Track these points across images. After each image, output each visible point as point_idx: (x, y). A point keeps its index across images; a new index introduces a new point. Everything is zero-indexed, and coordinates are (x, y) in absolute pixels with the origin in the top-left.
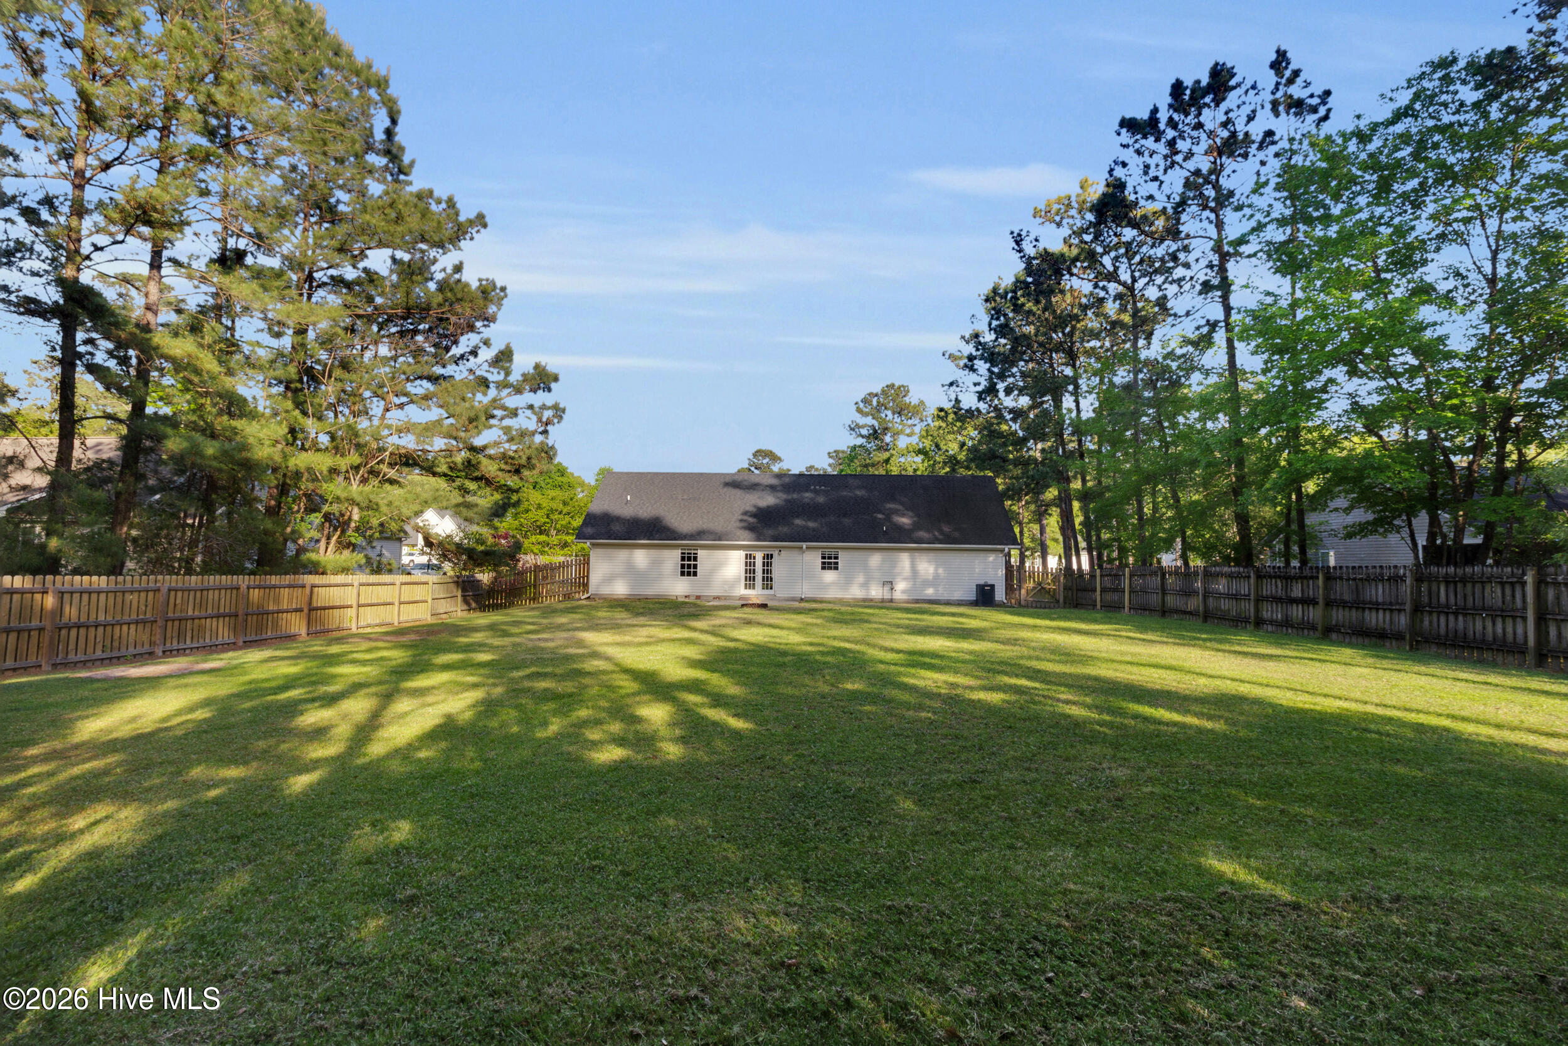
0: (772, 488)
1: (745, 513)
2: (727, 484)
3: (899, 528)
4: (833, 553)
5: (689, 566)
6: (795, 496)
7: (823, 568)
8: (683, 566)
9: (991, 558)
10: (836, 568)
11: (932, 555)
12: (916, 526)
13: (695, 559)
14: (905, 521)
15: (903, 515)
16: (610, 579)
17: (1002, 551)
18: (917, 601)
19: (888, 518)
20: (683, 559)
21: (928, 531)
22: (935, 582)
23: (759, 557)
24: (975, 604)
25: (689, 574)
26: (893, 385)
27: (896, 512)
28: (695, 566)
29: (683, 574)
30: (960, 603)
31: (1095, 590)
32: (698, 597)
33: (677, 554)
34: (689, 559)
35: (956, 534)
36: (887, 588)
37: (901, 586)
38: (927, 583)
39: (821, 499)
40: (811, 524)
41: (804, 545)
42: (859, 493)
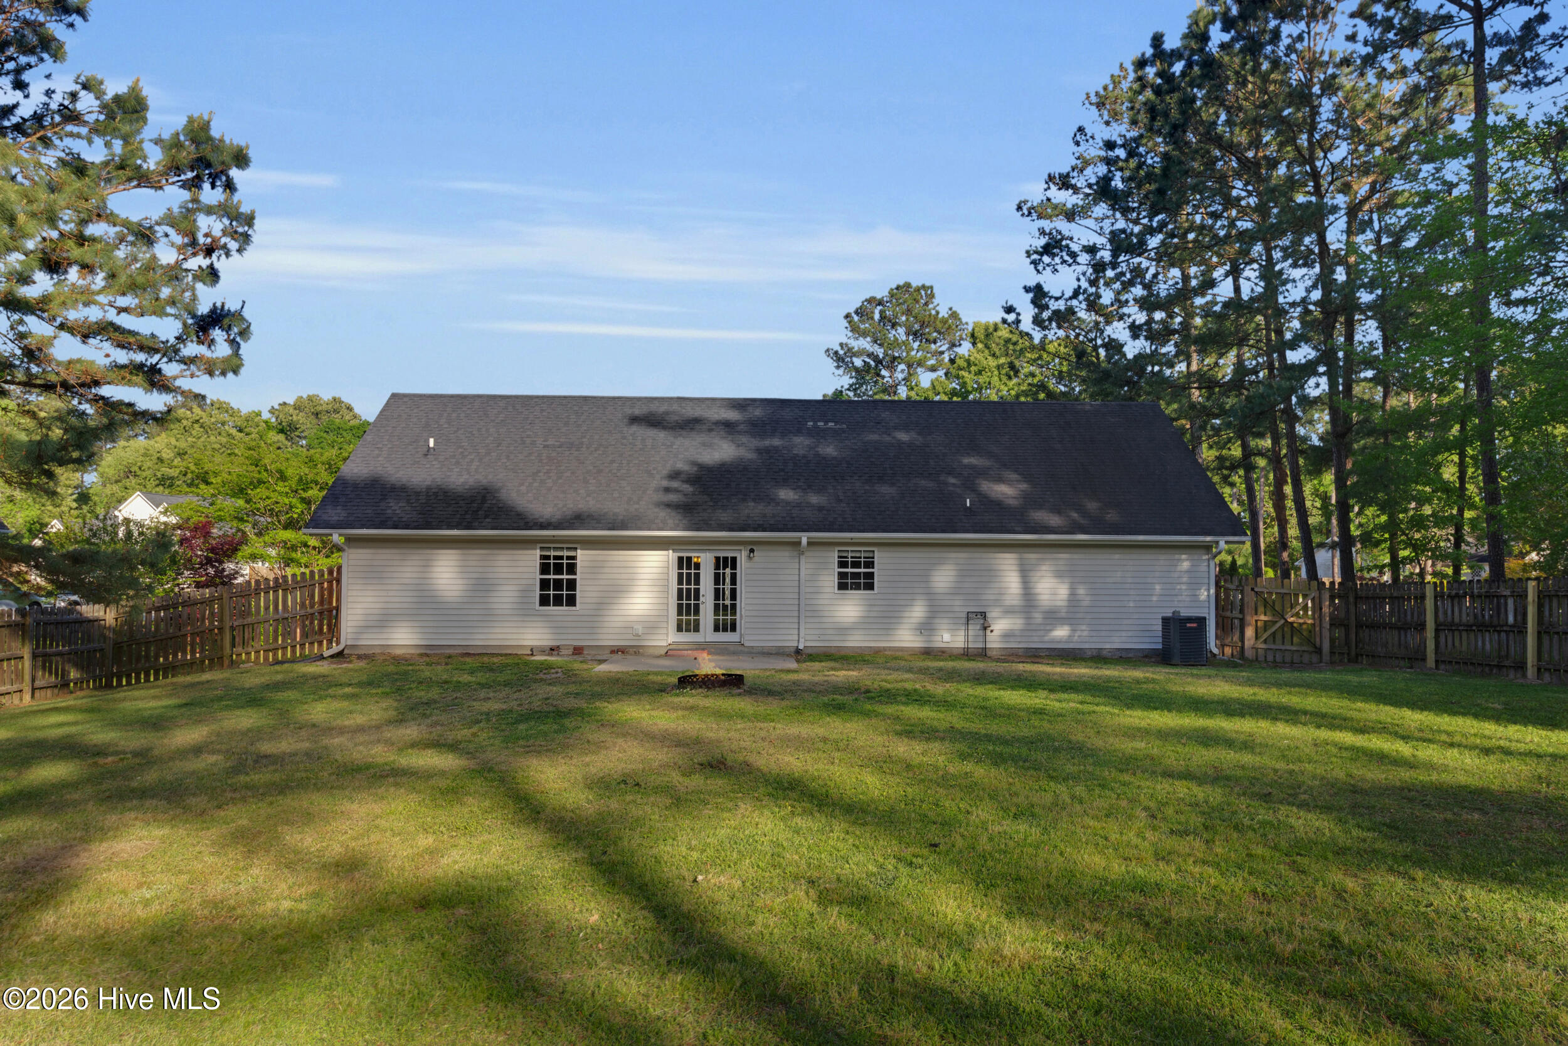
0: (728, 427)
1: (675, 475)
2: (634, 420)
3: (996, 506)
4: (862, 553)
5: (558, 584)
6: (776, 442)
7: (842, 586)
8: (544, 584)
9: (1185, 563)
10: (870, 586)
11: (1064, 556)
12: (1030, 501)
13: (572, 569)
14: (1006, 490)
15: (1000, 480)
16: (384, 621)
17: (1207, 548)
18: (1034, 655)
19: (970, 485)
20: (545, 569)
21: (1057, 511)
22: (1071, 614)
23: (706, 560)
24: (1163, 657)
25: (558, 601)
26: (908, 285)
27: (983, 473)
28: (572, 585)
29: (544, 601)
30: (1124, 658)
31: (1422, 626)
32: (578, 651)
33: (532, 559)
34: (558, 569)
35: (1112, 516)
36: (975, 628)
37: (1001, 626)
38: (1053, 617)
39: (829, 450)
40: (814, 499)
41: (804, 538)
42: (903, 436)
